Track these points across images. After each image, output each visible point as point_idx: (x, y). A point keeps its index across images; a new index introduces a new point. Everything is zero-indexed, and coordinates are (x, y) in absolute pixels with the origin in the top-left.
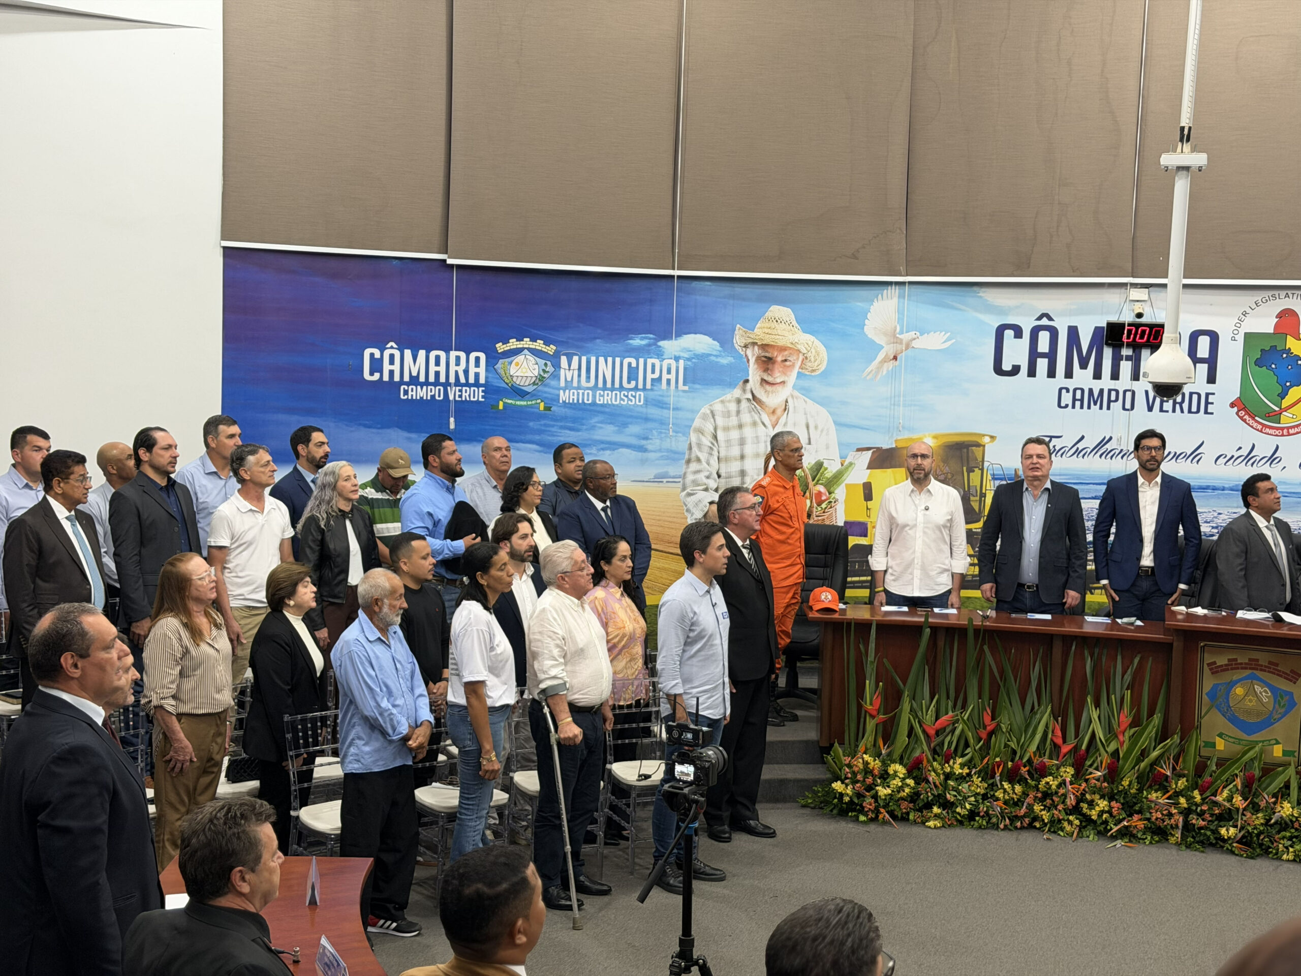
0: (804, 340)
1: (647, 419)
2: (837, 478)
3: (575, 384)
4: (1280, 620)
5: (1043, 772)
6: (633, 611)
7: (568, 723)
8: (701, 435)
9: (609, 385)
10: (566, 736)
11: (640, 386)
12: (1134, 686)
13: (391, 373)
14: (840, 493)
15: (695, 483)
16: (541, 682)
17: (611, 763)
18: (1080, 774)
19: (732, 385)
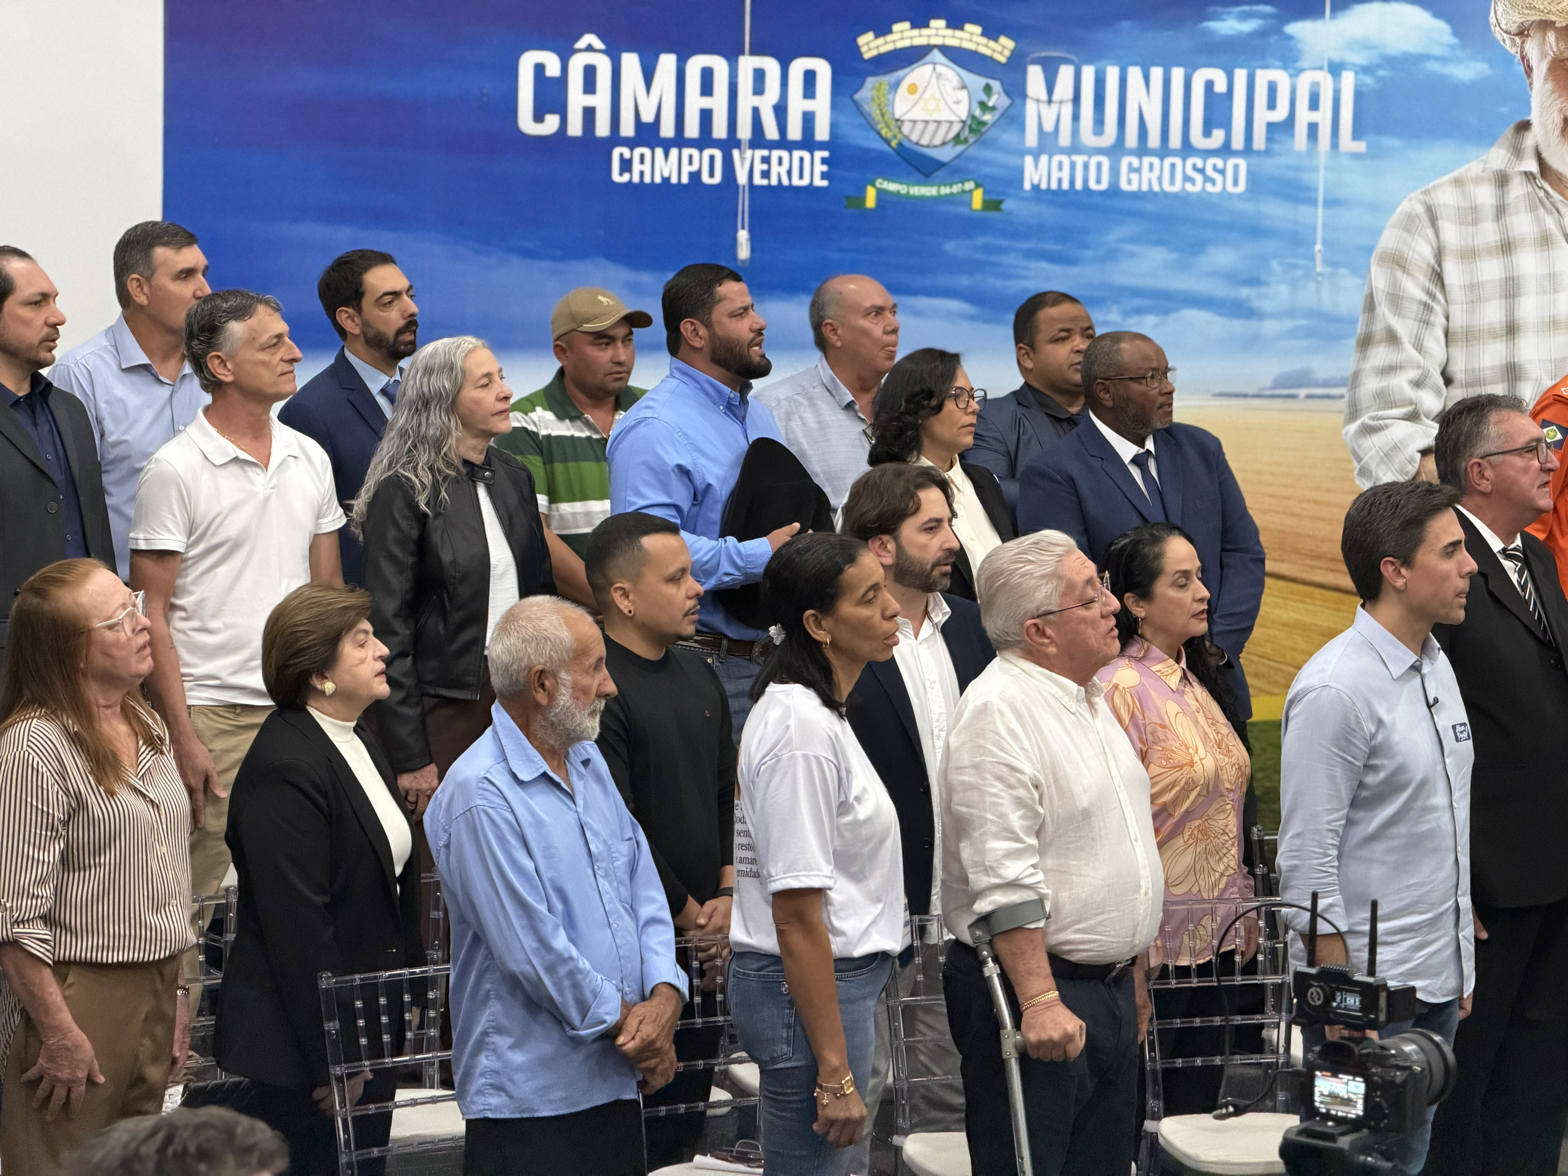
3: (1065, 139)
6: (1214, 723)
7: (1049, 1005)
8: (1399, 274)
9: (1154, 140)
10: (1044, 1036)
11: (1238, 143)
13: (589, 114)
15: (1385, 399)
16: (977, 896)
17: (1157, 1118)
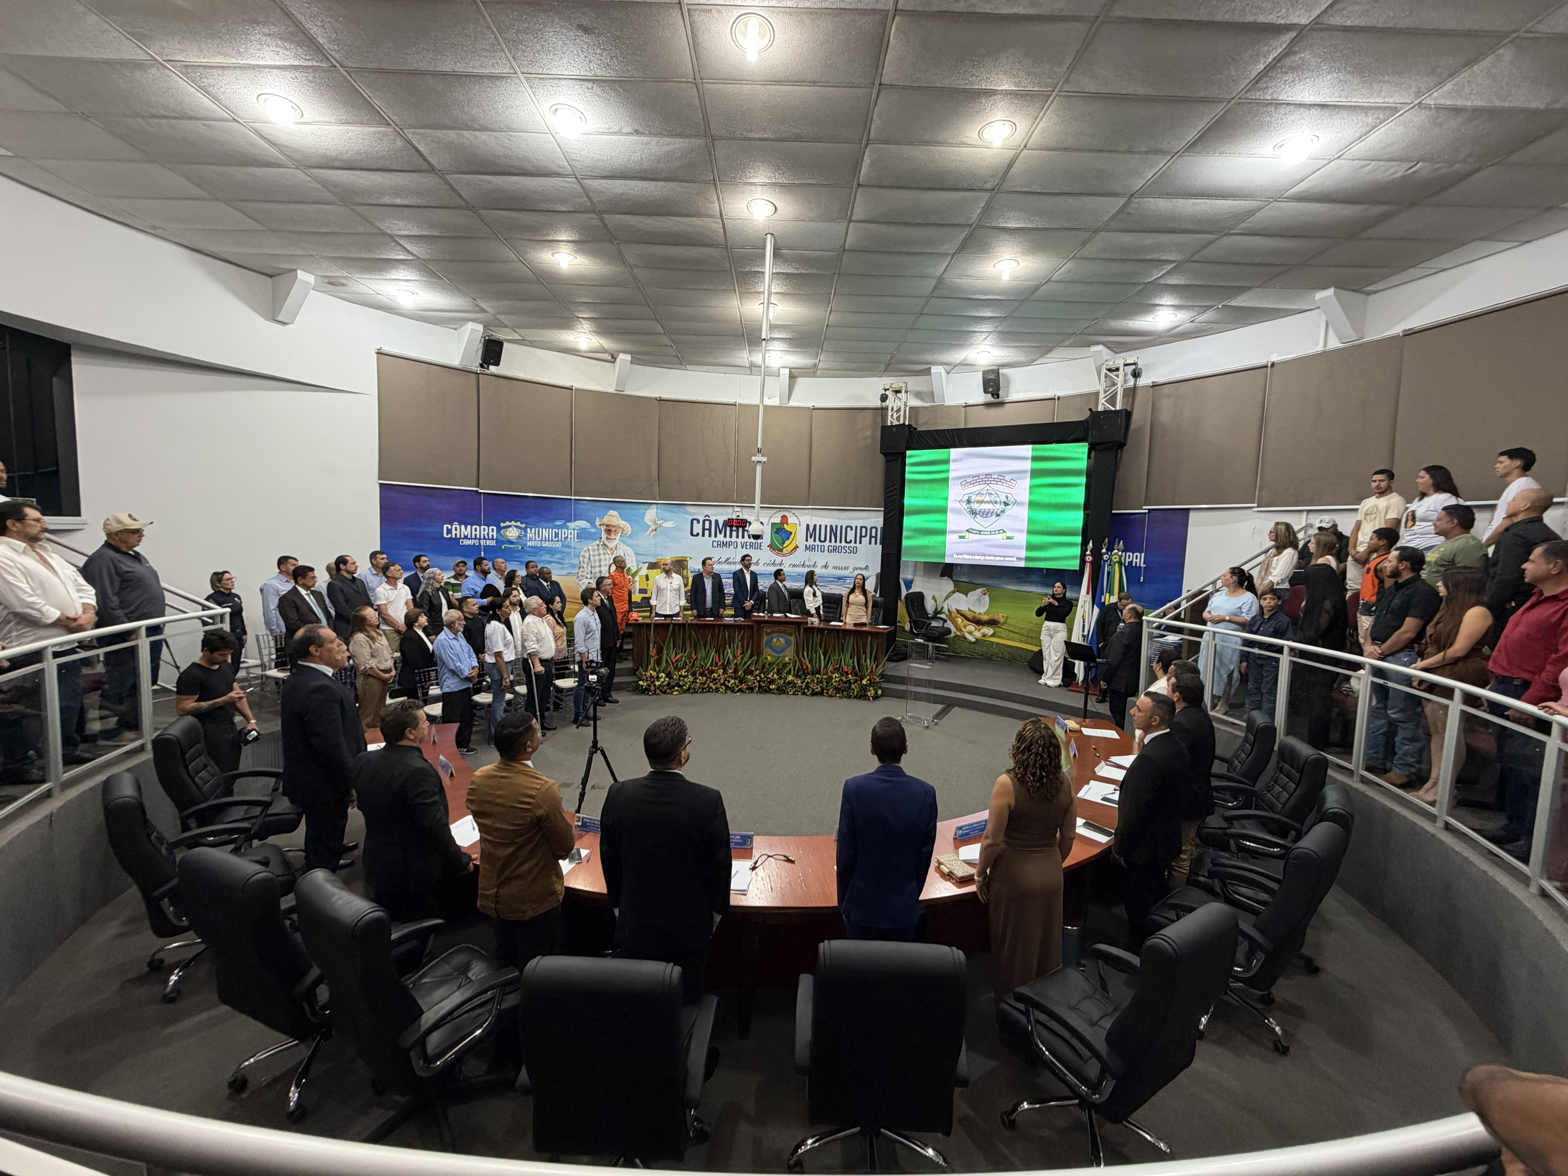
0: (622, 523)
1: (563, 552)
2: (636, 573)
3: (533, 539)
4: (786, 616)
5: (712, 672)
7: (538, 666)
8: (584, 558)
9: (547, 539)
10: (538, 671)
11: (560, 540)
12: (742, 640)
13: (456, 534)
14: (637, 578)
15: (582, 576)
18: (725, 672)
19: (596, 540)
